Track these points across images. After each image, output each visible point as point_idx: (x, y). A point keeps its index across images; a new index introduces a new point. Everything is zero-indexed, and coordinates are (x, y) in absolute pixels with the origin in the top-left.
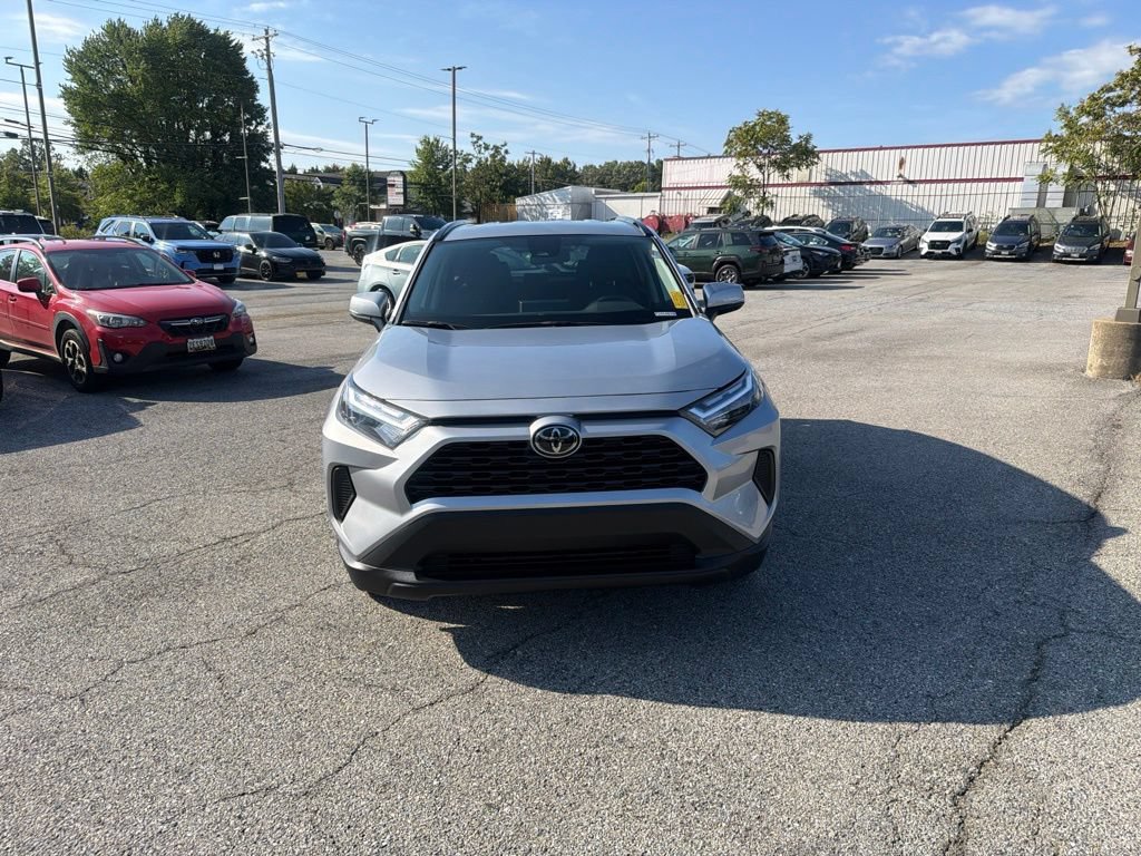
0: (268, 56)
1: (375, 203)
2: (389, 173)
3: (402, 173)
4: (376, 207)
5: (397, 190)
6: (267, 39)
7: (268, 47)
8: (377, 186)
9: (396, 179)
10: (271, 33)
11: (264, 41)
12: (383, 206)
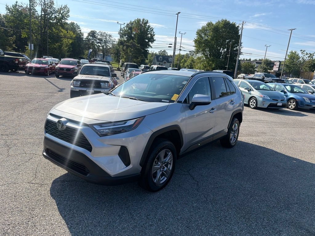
0: (242, 29)
1: (270, 70)
2: (275, 61)
3: (280, 61)
4: (270, 71)
5: (277, 66)
6: (243, 24)
7: (243, 26)
8: (272, 65)
9: (277, 63)
10: (244, 22)
11: (242, 25)
12: (272, 71)
